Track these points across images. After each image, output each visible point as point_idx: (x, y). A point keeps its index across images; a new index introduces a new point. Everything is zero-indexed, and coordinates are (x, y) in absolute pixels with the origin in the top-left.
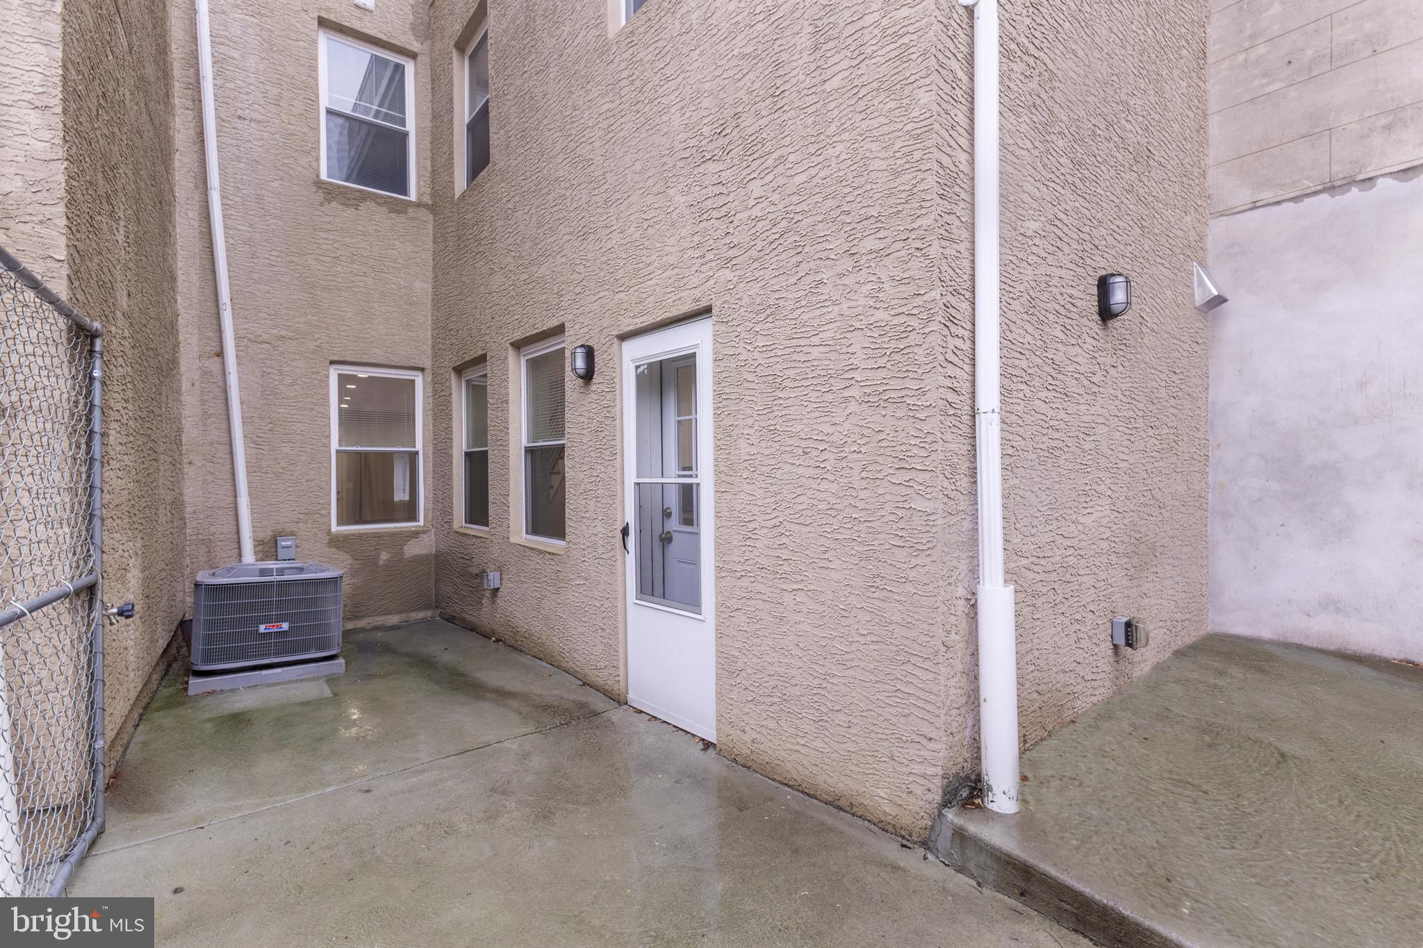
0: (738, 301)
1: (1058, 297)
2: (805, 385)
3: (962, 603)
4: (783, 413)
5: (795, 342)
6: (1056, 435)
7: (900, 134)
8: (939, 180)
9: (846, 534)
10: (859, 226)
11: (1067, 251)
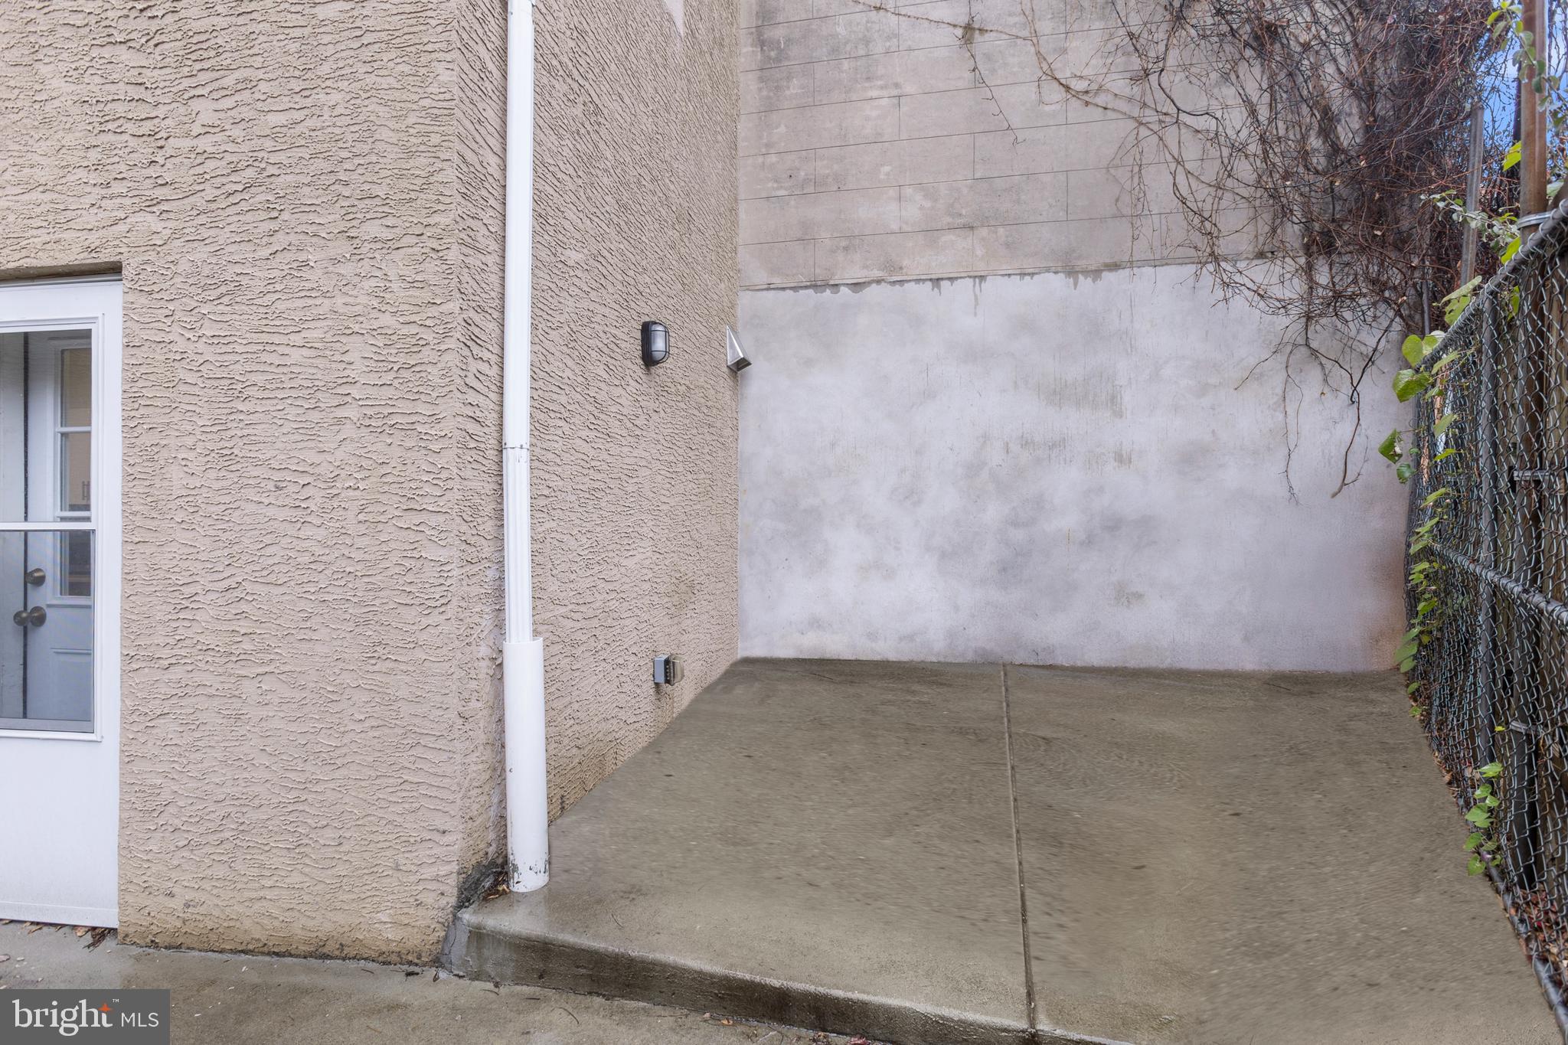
0: (171, 265)
1: (601, 334)
2: (280, 397)
3: (484, 664)
4: (245, 432)
5: (265, 338)
6: (598, 476)
7: (415, 107)
8: (460, 176)
9: (337, 593)
10: (361, 205)
11: (611, 291)
